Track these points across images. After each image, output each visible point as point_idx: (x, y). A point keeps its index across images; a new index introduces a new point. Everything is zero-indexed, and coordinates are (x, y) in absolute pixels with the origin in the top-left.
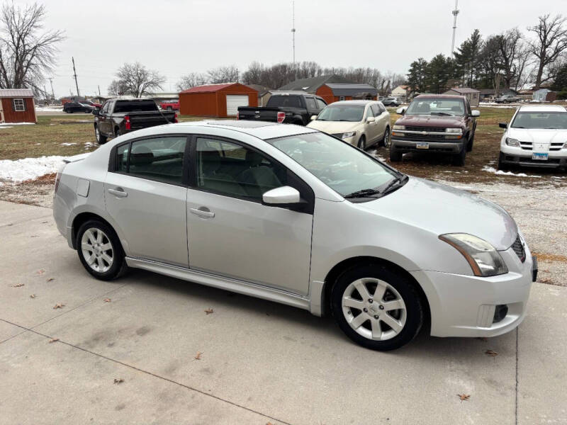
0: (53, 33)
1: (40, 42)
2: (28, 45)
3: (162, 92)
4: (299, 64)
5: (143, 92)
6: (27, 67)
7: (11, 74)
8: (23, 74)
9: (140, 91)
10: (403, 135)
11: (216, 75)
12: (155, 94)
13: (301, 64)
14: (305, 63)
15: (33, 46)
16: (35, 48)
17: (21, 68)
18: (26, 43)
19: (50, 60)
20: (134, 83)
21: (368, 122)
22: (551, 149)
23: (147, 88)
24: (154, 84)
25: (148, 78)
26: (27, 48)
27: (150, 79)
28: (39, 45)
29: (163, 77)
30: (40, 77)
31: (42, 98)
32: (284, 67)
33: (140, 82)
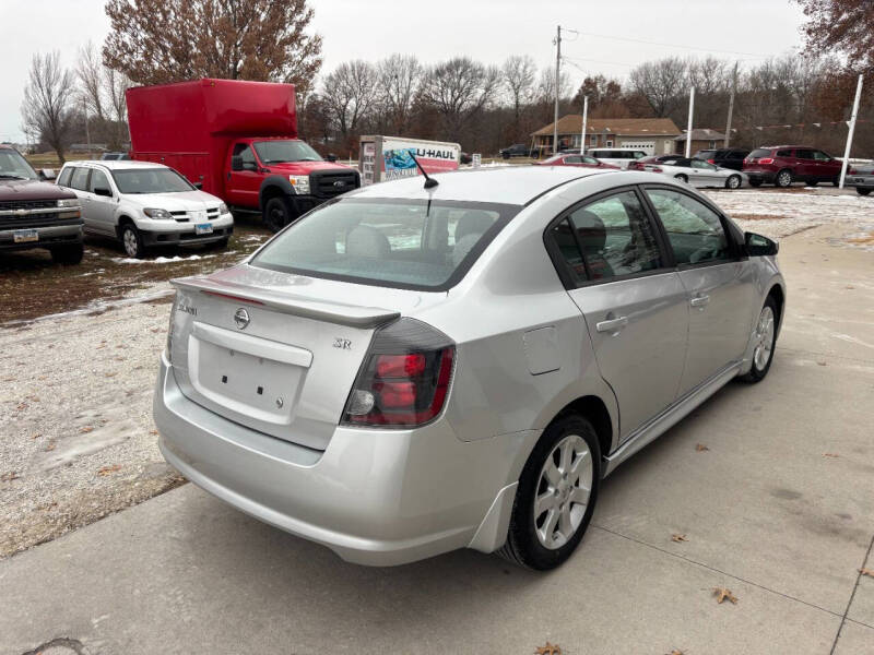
22: (210, 218)
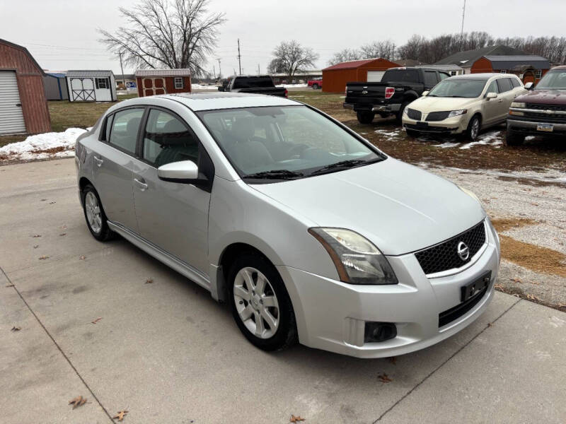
0: (216, 16)
1: (204, 25)
2: (193, 28)
3: (314, 69)
4: (466, 35)
5: (296, 69)
6: (193, 48)
7: (179, 56)
8: (189, 55)
9: (294, 69)
10: (522, 114)
11: (370, 50)
12: (307, 72)
13: (469, 34)
14: (473, 33)
15: (198, 29)
16: (200, 31)
17: (187, 49)
18: (192, 26)
19: (212, 42)
20: (289, 61)
21: (489, 99)
23: (301, 66)
24: (307, 61)
25: (302, 56)
26: (193, 31)
27: (303, 56)
28: (204, 28)
29: (317, 54)
30: (203, 58)
31: (204, 77)
32: (448, 39)
33: (294, 59)
